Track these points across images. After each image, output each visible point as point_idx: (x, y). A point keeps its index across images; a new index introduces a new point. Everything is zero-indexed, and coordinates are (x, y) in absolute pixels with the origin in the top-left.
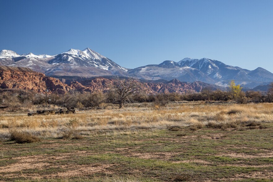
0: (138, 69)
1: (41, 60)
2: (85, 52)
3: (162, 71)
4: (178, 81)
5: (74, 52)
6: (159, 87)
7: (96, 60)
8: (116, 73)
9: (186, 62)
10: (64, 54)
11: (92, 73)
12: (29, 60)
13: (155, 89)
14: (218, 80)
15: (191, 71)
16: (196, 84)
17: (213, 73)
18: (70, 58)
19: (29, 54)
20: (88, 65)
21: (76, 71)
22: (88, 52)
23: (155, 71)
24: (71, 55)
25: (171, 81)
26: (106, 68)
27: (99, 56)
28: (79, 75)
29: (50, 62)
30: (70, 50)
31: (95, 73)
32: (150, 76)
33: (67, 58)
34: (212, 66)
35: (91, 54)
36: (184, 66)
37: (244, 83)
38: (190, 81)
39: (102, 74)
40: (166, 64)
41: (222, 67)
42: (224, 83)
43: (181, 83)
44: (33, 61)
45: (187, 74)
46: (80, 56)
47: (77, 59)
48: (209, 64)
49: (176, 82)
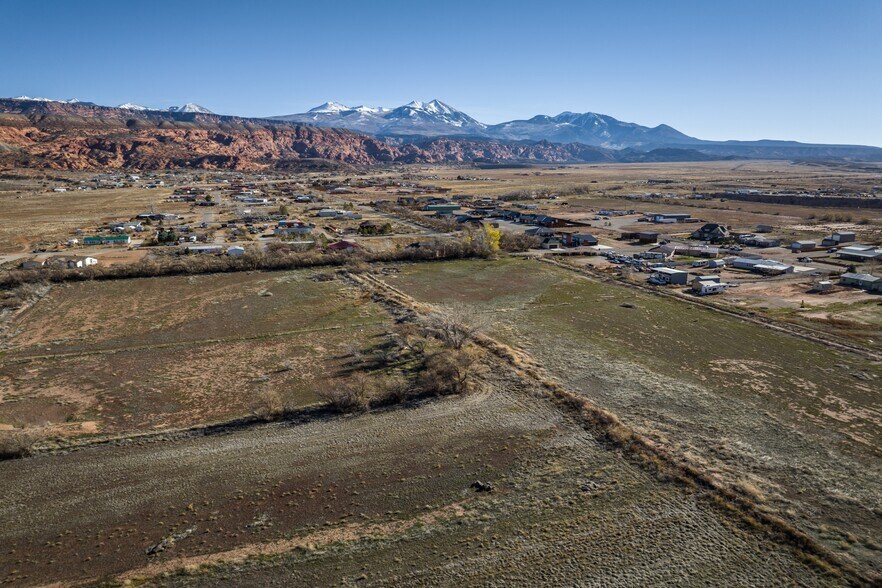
0: (503, 125)
1: (376, 115)
2: (432, 105)
3: (532, 128)
4: (549, 141)
5: (418, 106)
6: (522, 151)
7: (446, 115)
8: (471, 130)
9: (565, 117)
10: (405, 107)
11: (440, 130)
12: (360, 114)
13: (515, 152)
14: (605, 139)
15: (571, 127)
16: (572, 146)
17: (601, 130)
18: (413, 112)
19: (361, 107)
20: (435, 120)
21: (419, 128)
22: (437, 104)
23: (524, 128)
24: (413, 109)
25: (540, 143)
26: (458, 124)
27: (450, 110)
28: (423, 133)
29: (387, 116)
30: (413, 102)
31: (443, 131)
32: (515, 134)
33: (409, 112)
34: (599, 123)
35: (439, 107)
36: (562, 122)
37: (639, 144)
38: (565, 143)
39: (453, 132)
40: (539, 119)
41: (611, 123)
42: (612, 143)
43: (552, 145)
44: (366, 116)
45: (564, 132)
46: (426, 110)
47: (421, 114)
48: (595, 119)
49: (545, 143)
